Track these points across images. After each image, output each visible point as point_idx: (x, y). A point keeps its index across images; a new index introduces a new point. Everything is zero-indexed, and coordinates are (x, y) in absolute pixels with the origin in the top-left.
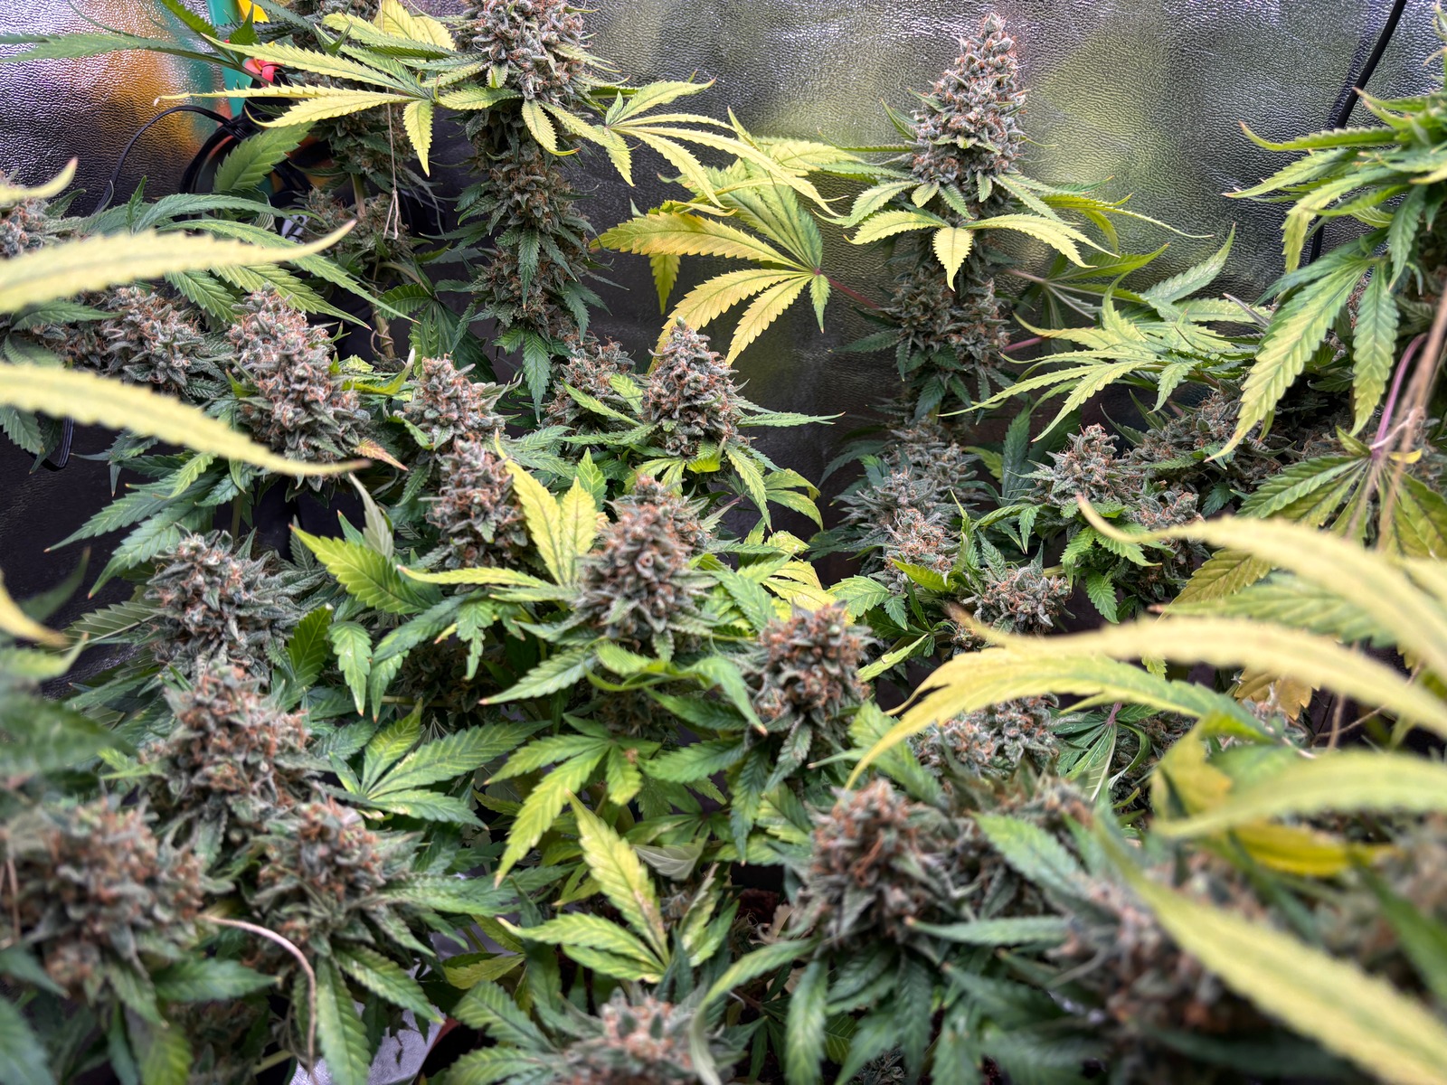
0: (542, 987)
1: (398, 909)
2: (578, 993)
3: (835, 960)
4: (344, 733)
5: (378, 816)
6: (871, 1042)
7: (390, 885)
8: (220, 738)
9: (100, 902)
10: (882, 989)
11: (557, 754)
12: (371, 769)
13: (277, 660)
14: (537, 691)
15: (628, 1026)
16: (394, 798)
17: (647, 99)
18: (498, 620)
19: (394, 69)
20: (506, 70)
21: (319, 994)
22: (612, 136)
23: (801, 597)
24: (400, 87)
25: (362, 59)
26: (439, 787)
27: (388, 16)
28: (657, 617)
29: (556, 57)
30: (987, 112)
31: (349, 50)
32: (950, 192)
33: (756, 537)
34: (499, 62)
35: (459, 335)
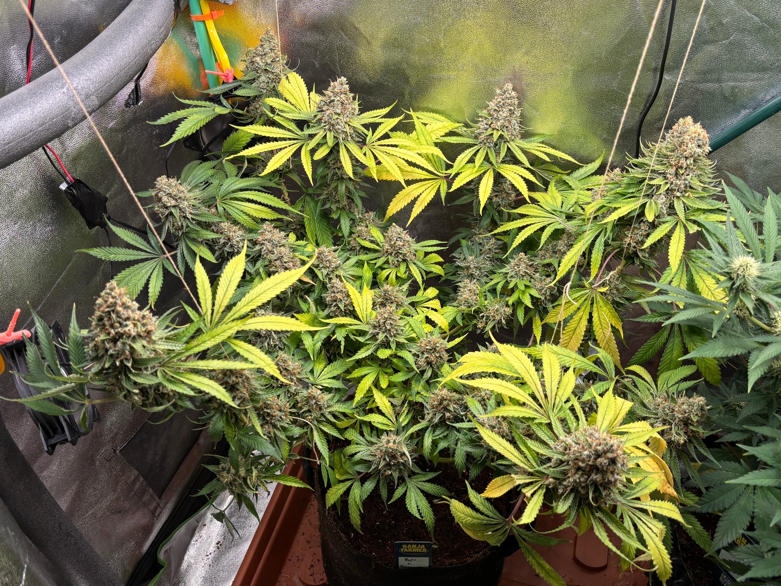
0: (366, 430)
1: (330, 412)
2: (375, 432)
3: (435, 427)
4: (307, 364)
5: (320, 387)
6: (442, 445)
7: (328, 406)
9: (273, 416)
10: (445, 434)
11: (366, 372)
12: (316, 373)
14: (360, 357)
15: (388, 442)
16: (323, 381)
17: (380, 131)
18: (347, 335)
19: (293, 127)
20: (332, 133)
21: (315, 433)
22: (369, 153)
23: (433, 316)
24: (296, 137)
25: (281, 122)
26: (334, 378)
27: (284, 87)
28: (391, 336)
29: (349, 125)
30: (505, 121)
31: (276, 118)
32: (491, 151)
33: (420, 293)
34: (330, 130)
35: (318, 211)
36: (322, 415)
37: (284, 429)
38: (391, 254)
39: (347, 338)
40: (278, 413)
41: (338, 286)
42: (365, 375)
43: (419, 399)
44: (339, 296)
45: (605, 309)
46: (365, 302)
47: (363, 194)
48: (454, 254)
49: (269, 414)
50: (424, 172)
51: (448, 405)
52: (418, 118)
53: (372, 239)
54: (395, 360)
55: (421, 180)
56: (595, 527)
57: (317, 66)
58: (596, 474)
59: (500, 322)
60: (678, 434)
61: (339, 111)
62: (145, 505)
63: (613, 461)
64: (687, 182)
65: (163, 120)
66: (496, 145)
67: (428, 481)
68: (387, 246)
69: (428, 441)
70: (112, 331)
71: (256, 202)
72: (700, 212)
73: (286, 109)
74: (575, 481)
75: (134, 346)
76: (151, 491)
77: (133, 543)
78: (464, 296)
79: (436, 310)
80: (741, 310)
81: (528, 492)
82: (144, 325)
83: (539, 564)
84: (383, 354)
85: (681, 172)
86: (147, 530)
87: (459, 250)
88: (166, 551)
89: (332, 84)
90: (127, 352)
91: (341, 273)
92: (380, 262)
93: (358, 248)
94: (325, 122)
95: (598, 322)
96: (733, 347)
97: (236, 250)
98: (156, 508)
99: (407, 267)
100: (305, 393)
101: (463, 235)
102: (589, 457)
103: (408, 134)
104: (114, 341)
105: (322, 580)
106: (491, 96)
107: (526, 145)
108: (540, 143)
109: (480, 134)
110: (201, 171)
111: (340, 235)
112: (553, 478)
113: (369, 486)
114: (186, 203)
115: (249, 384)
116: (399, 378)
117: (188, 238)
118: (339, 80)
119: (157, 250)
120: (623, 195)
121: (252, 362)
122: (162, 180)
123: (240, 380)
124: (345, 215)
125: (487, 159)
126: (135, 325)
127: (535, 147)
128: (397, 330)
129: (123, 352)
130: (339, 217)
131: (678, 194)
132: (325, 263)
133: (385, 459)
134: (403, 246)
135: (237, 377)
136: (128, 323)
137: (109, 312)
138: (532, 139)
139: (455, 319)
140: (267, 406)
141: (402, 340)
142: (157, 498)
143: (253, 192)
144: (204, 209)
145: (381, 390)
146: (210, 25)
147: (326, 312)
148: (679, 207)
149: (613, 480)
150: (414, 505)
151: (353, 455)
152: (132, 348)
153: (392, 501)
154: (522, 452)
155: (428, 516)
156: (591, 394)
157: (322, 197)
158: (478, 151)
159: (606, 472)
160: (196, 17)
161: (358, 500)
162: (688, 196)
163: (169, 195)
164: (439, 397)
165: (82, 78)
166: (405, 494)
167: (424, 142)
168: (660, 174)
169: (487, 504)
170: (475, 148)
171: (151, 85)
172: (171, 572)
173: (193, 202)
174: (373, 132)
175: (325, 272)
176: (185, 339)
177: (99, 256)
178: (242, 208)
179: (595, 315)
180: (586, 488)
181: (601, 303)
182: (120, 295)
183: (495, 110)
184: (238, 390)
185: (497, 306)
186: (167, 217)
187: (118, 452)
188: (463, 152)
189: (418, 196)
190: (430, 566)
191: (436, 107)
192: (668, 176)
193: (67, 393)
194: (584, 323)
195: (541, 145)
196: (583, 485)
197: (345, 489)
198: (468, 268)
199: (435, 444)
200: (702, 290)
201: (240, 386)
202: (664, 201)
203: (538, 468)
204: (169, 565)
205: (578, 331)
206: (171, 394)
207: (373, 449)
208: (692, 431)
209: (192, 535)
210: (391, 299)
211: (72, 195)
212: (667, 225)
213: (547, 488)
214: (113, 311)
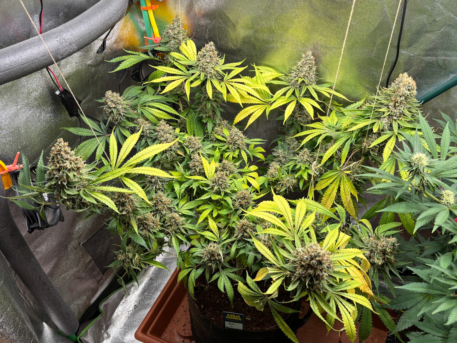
0: (202, 241)
1: (183, 228)
2: (207, 242)
3: (239, 241)
4: (176, 200)
5: (181, 214)
6: (242, 252)
7: (182, 225)
8: (160, 203)
9: (148, 225)
10: (244, 246)
11: (206, 208)
12: (180, 206)
13: (165, 187)
14: (204, 198)
15: (211, 246)
16: (183, 211)
17: (233, 74)
18: (199, 186)
19: (184, 69)
20: (204, 73)
21: (173, 239)
22: (224, 86)
23: (251, 181)
24: (185, 74)
25: (178, 66)
26: (190, 210)
27: (183, 47)
28: (222, 189)
29: (214, 69)
30: (306, 73)
31: (175, 64)
32: (297, 90)
33: (246, 168)
34: (203, 72)
35: (196, 118)
36: (179, 229)
37: (154, 233)
38: (231, 144)
39: (198, 188)
40: (151, 224)
41: (197, 158)
42: (206, 209)
43: (234, 226)
44: (197, 164)
45: (348, 183)
46: (211, 168)
47: (222, 110)
48: (273, 149)
49: (146, 224)
50: (258, 100)
51: (246, 229)
52: (258, 69)
53: (223, 135)
54: (223, 202)
55: (255, 104)
56: (311, 302)
57: (207, 38)
58: (311, 270)
59: (289, 188)
60: (378, 259)
61: (208, 61)
62: (94, 277)
63: (320, 263)
64: (401, 111)
65: (114, 60)
66: (300, 86)
67: (232, 272)
68: (229, 139)
69: (233, 249)
70: (58, 165)
71: (159, 109)
72: (407, 129)
73: (181, 59)
74: (299, 273)
75: (69, 174)
76: (98, 269)
77: (86, 297)
78: (271, 171)
79: (254, 178)
80: (419, 187)
81: (274, 277)
82: (76, 164)
83: (282, 323)
84: (215, 197)
85: (397, 105)
86: (95, 291)
87: (277, 147)
88: (105, 305)
89: (206, 45)
90: (65, 177)
91: (200, 151)
92: (224, 148)
93: (214, 140)
94: (200, 67)
95: (343, 191)
96: (412, 208)
97: (145, 135)
98: (100, 280)
99: (240, 152)
100: (170, 215)
101: (280, 139)
102: (307, 259)
103: (252, 78)
104: (59, 170)
105: (189, 333)
106: (300, 58)
107: (318, 88)
108: (328, 87)
109: (291, 80)
110: (134, 91)
111: (206, 132)
112: (290, 271)
113: (200, 271)
114: (120, 106)
115: (133, 204)
116: (224, 212)
117: (120, 125)
118: (210, 43)
119: (104, 131)
120: (363, 117)
121: (132, 190)
122: (109, 93)
123: (127, 200)
124: (210, 121)
125: (294, 93)
126: (71, 163)
127: (324, 90)
128: (225, 185)
129: (63, 176)
130: (207, 122)
131: (395, 118)
132: (192, 145)
133: (208, 257)
134: (238, 139)
135: (125, 199)
136: (66, 161)
137: (57, 154)
138: (324, 85)
139: (264, 184)
140: (145, 219)
141: (228, 191)
142: (101, 275)
143: (158, 103)
144: (131, 111)
145: (213, 218)
146: (151, 13)
147: (190, 172)
148: (395, 126)
149: (321, 274)
150: (222, 285)
151: (192, 254)
152: (67, 175)
153: (211, 281)
154: (275, 255)
155: (230, 292)
156: (327, 229)
157: (198, 110)
158: (289, 89)
159: (316, 269)
160: (143, 8)
161: (193, 279)
162: (401, 120)
163: (112, 101)
164: (241, 224)
165: (68, 34)
166: (218, 278)
167: (260, 83)
168: (386, 105)
169: (255, 285)
170: (288, 87)
171: (114, 43)
172: (106, 317)
173: (125, 106)
174: (228, 74)
175: (191, 150)
176: (99, 174)
177: (73, 132)
178: (151, 111)
179: (342, 187)
180: (305, 278)
181: (345, 180)
182: (64, 146)
183: (301, 66)
184: (125, 206)
185: (288, 178)
186: (110, 113)
187: (81, 245)
188: (280, 89)
189: (253, 113)
190: (243, 329)
191: (271, 64)
192: (390, 107)
193: (34, 197)
194: (335, 191)
195: (329, 89)
196: (304, 276)
197: (188, 272)
198: (279, 157)
199: (237, 250)
200: (403, 175)
201: (127, 204)
202: (386, 121)
203: (282, 265)
204: (106, 313)
205: (332, 195)
206: (89, 204)
207: (203, 250)
208: (387, 258)
209: (121, 299)
210: (226, 168)
211: (62, 98)
212: (386, 135)
213: (286, 277)
214: (59, 154)
